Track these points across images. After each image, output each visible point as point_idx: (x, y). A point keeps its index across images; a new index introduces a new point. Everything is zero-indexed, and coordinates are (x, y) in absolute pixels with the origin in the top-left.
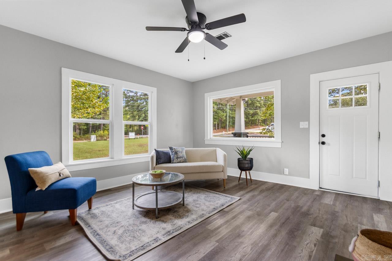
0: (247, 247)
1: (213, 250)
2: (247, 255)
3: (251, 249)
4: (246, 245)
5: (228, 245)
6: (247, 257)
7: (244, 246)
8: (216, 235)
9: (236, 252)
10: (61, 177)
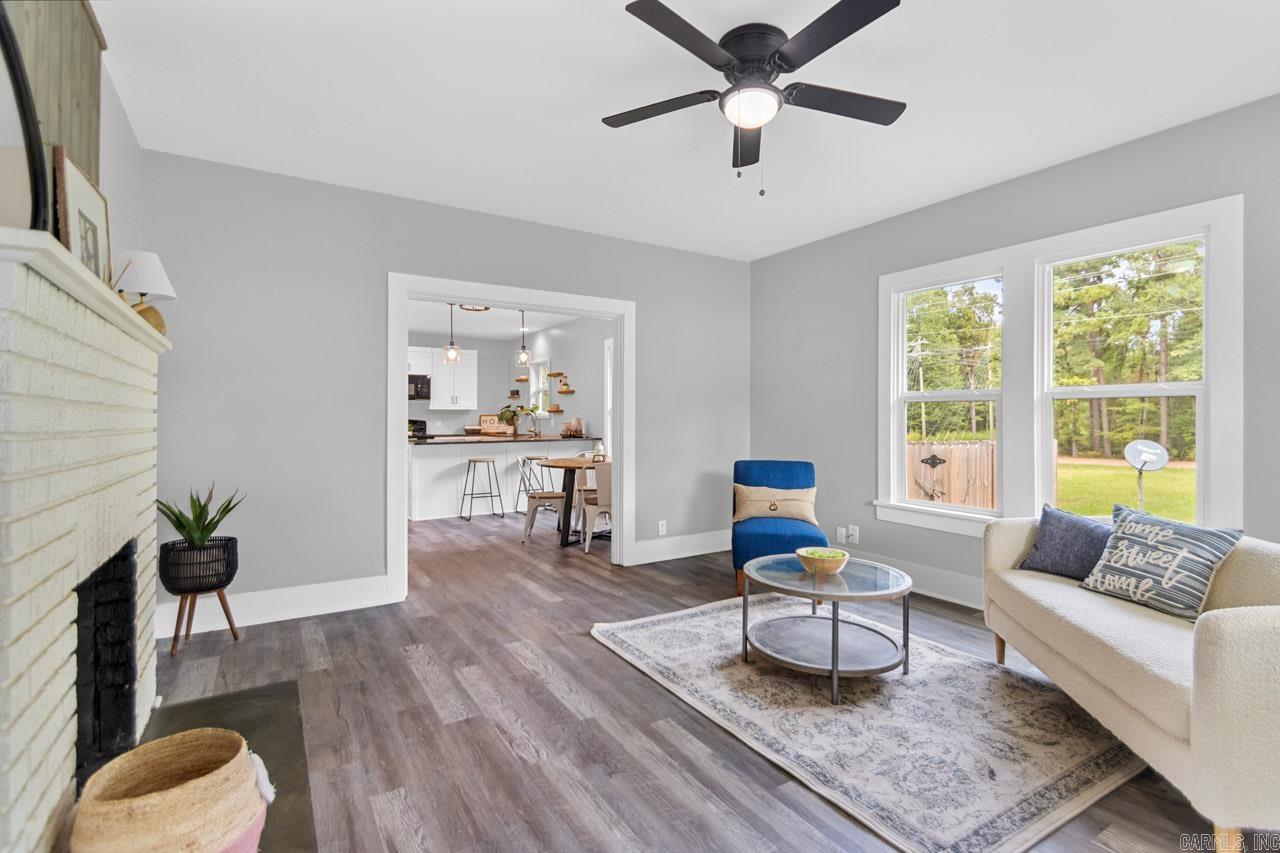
0: (536, 755)
1: (566, 709)
2: (512, 745)
3: (522, 758)
4: (545, 757)
5: (565, 731)
6: (504, 744)
7: (544, 752)
8: (620, 724)
9: (532, 734)
10: (774, 513)
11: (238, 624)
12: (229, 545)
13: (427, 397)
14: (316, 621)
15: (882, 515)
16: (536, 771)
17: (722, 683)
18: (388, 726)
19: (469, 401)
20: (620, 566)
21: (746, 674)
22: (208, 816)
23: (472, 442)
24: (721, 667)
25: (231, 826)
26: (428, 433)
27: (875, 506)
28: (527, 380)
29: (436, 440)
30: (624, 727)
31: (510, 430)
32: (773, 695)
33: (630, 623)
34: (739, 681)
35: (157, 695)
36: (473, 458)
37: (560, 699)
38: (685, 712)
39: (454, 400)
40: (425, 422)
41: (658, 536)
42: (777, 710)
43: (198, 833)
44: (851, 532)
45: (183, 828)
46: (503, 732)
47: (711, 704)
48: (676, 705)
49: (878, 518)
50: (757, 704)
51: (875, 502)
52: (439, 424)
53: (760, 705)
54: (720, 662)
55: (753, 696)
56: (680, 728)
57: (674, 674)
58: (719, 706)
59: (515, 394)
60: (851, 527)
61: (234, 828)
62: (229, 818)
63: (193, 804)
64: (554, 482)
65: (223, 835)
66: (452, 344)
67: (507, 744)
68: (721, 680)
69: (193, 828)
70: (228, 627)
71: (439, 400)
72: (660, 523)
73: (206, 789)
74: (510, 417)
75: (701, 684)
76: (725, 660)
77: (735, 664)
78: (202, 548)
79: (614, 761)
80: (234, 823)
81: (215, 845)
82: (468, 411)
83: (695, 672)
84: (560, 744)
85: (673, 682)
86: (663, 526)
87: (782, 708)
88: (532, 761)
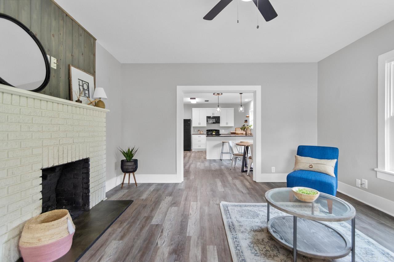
0: (162, 243)
1: (186, 230)
2: (159, 237)
3: (157, 243)
4: (164, 245)
5: (178, 238)
6: (158, 236)
7: (165, 243)
8: (197, 242)
9: (168, 235)
10: (311, 169)
11: (137, 182)
12: (136, 161)
13: (219, 123)
14: (157, 184)
15: (380, 176)
16: (157, 249)
17: (249, 238)
18: (138, 220)
19: (231, 124)
20: (255, 182)
21: (263, 237)
22: (45, 234)
23: (233, 136)
24: (255, 231)
25: (51, 238)
26: (220, 133)
27: (376, 171)
28: (249, 117)
29: (221, 135)
30: (198, 243)
31: (244, 133)
32: (267, 251)
33: (236, 204)
34: (257, 239)
35: (106, 197)
36: (223, 141)
37: (188, 225)
38: (224, 246)
39: (227, 123)
40: (219, 130)
41: (271, 173)
42: (262, 258)
43: (42, 237)
44: (363, 182)
45: (38, 235)
46: (162, 232)
47: (236, 245)
48: (224, 242)
49: (378, 177)
50: (256, 252)
51: (375, 169)
52: (223, 131)
53: (257, 253)
54: (257, 228)
55: (257, 248)
56: (216, 251)
57: (234, 228)
58: (238, 248)
59: (246, 121)
60: (363, 180)
61: (53, 239)
62: (52, 236)
63: (42, 230)
64: (242, 150)
65: (49, 240)
66: (218, 106)
67: (159, 236)
68: (250, 237)
69: (40, 236)
70: (135, 182)
71: (223, 123)
72: (272, 168)
73: (46, 226)
74: (243, 128)
75: (240, 235)
76: (260, 228)
77: (263, 231)
78: (130, 161)
79: (181, 256)
80: (53, 238)
81: (46, 242)
82: (232, 127)
83: (242, 229)
84: (172, 242)
85: (230, 231)
86: (273, 169)
87: (265, 258)
88: (159, 245)
